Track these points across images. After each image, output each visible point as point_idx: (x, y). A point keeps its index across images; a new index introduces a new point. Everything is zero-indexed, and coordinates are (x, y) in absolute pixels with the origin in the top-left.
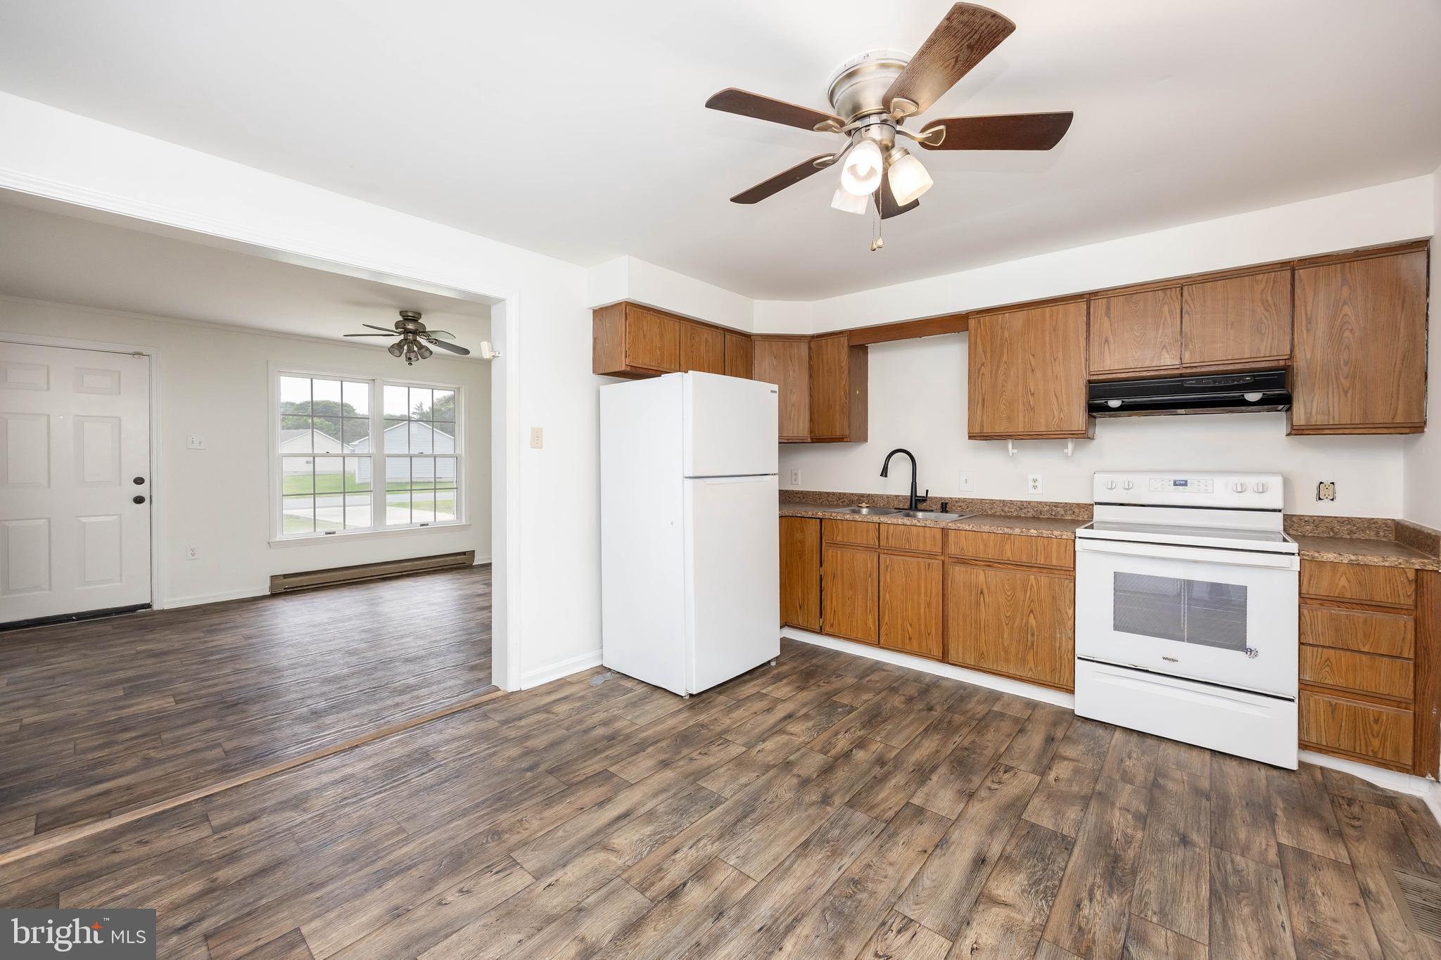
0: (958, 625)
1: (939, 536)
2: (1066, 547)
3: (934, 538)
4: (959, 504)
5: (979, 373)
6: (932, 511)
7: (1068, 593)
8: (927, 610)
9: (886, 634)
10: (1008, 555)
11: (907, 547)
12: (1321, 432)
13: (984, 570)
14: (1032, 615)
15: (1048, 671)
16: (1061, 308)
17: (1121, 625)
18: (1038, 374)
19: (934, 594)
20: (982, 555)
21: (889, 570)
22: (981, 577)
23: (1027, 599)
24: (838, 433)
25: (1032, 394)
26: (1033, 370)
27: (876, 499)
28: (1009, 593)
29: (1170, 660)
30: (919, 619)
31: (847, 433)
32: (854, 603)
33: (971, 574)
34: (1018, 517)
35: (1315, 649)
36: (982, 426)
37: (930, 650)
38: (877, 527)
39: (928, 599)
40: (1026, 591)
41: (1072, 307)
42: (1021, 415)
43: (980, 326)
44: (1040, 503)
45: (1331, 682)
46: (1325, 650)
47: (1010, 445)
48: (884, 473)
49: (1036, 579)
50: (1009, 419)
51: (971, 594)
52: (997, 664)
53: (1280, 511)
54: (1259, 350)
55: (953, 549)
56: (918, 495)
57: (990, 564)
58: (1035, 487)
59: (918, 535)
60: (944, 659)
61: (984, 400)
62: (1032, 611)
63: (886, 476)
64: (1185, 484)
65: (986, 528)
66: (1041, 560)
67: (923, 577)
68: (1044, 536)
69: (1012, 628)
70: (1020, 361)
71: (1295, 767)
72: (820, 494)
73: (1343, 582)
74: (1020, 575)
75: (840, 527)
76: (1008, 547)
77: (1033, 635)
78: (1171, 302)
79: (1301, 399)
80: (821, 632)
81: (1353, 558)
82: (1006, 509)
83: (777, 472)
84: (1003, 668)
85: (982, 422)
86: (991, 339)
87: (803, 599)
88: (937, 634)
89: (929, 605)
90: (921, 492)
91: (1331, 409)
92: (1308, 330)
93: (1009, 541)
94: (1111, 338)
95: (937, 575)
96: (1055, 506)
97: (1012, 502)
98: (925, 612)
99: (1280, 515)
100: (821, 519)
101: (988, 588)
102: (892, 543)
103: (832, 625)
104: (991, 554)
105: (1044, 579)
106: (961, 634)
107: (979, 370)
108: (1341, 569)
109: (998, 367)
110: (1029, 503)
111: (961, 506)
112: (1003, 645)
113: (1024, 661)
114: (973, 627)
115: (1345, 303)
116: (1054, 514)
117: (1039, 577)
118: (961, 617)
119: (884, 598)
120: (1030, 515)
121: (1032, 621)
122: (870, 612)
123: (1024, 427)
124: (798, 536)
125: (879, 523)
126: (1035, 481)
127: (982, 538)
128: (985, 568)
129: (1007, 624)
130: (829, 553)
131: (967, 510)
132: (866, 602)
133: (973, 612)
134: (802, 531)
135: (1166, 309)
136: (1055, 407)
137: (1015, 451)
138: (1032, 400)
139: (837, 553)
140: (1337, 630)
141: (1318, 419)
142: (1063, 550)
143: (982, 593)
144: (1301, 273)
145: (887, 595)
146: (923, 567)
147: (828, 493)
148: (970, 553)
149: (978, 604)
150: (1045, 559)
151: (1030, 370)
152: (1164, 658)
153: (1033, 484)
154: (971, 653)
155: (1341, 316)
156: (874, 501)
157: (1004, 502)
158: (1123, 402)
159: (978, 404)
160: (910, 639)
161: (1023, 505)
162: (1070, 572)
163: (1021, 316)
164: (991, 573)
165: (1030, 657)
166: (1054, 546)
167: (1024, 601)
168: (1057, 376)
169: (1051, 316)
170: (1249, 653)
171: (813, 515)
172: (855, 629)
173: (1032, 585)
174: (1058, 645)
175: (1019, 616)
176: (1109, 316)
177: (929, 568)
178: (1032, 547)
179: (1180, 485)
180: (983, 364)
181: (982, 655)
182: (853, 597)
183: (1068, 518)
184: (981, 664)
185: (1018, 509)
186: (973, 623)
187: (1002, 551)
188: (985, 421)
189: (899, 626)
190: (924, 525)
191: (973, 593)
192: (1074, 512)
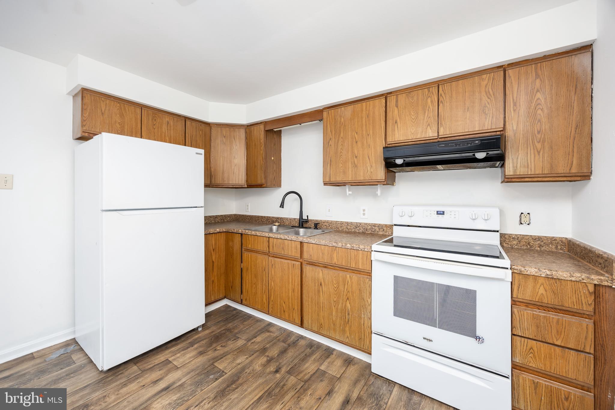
0: (308, 305)
1: (299, 247)
2: (367, 257)
3: (296, 248)
4: (325, 224)
5: (328, 145)
6: (310, 228)
7: (368, 288)
8: (293, 293)
9: (272, 308)
10: (335, 261)
11: (283, 253)
12: (523, 180)
13: (322, 270)
14: (348, 301)
15: (357, 339)
16: (371, 102)
17: (398, 312)
18: (359, 144)
19: (296, 284)
20: (321, 260)
21: (273, 267)
22: (321, 274)
23: (346, 290)
24: (259, 182)
25: (356, 157)
26: (356, 142)
28: (335, 286)
29: (428, 340)
30: (289, 299)
31: (263, 181)
32: (257, 286)
33: (315, 272)
34: (355, 233)
35: (523, 339)
36: (330, 177)
37: (294, 319)
38: (268, 239)
39: (293, 287)
40: (345, 285)
41: (377, 101)
42: (350, 170)
43: (329, 116)
44: (366, 224)
45: (534, 366)
46: (529, 340)
47: (347, 190)
49: (350, 278)
50: (344, 173)
51: (315, 286)
52: (329, 332)
53: (498, 231)
54: (484, 125)
55: (306, 256)
56: (303, 218)
57: (325, 266)
58: (364, 214)
59: (288, 244)
60: (302, 325)
61: (331, 160)
62: (348, 299)
63: (283, 207)
64: (443, 213)
66: (353, 265)
67: (291, 272)
68: (355, 249)
69: (337, 309)
70: (350, 137)
73: (542, 291)
74: (341, 274)
75: (250, 239)
76: (335, 256)
77: (349, 314)
78: (432, 96)
79: (510, 157)
80: (241, 303)
81: (548, 273)
82: (349, 227)
83: (203, 205)
84: (332, 334)
85: (330, 174)
86: (335, 123)
87: (233, 283)
88: (298, 309)
89: (294, 291)
90: (305, 217)
91: (529, 164)
92: (514, 110)
93: (335, 251)
94: (398, 121)
95: (298, 272)
96: (374, 226)
97: (351, 223)
98: (292, 295)
99: (498, 234)
100: (242, 234)
101: (324, 282)
102: (275, 250)
103: (246, 300)
104: (326, 260)
105: (355, 277)
106: (310, 311)
107: (329, 143)
108: (541, 281)
109: (338, 140)
110: (361, 224)
111: (326, 225)
112: (333, 320)
113: (344, 331)
114: (316, 307)
115: (538, 91)
116: (373, 230)
117: (352, 276)
118: (310, 299)
119: (271, 285)
120: (361, 231)
121: (348, 305)
122: (264, 292)
123: (352, 178)
124: (231, 243)
125: (269, 237)
126: (364, 210)
127: (321, 249)
129: (335, 306)
130: (245, 254)
131: (329, 227)
132: (263, 287)
133: (316, 297)
134: (233, 241)
135: (429, 100)
136: (368, 165)
137: (350, 193)
138: (356, 160)
139: (248, 255)
140: (538, 327)
141: (521, 171)
142: (365, 259)
143: (321, 284)
144: (510, 72)
145: (273, 283)
146: (290, 266)
148: (314, 259)
149: (319, 291)
150: (356, 264)
151: (355, 142)
152: (424, 339)
153: (363, 212)
154: (315, 324)
155: (535, 99)
156: (283, 222)
157: (347, 223)
158: (404, 160)
159: (328, 164)
160: (284, 311)
161: (358, 225)
162: (369, 274)
163: (350, 108)
164: (326, 271)
165: (347, 329)
166: (361, 256)
167: (344, 291)
168: (369, 145)
169: (366, 108)
170: (478, 340)
171: (237, 231)
172: (258, 303)
173: (348, 281)
174: (362, 323)
175: (341, 301)
176: (397, 107)
177: (293, 267)
178: (348, 256)
179: (440, 214)
180: (331, 139)
181: (321, 324)
182: (256, 283)
183: (381, 233)
184: (321, 331)
185: (355, 227)
186: (316, 305)
187: (332, 258)
188: (331, 174)
189: (279, 303)
190: (291, 239)
191: (317, 285)
192: (384, 230)
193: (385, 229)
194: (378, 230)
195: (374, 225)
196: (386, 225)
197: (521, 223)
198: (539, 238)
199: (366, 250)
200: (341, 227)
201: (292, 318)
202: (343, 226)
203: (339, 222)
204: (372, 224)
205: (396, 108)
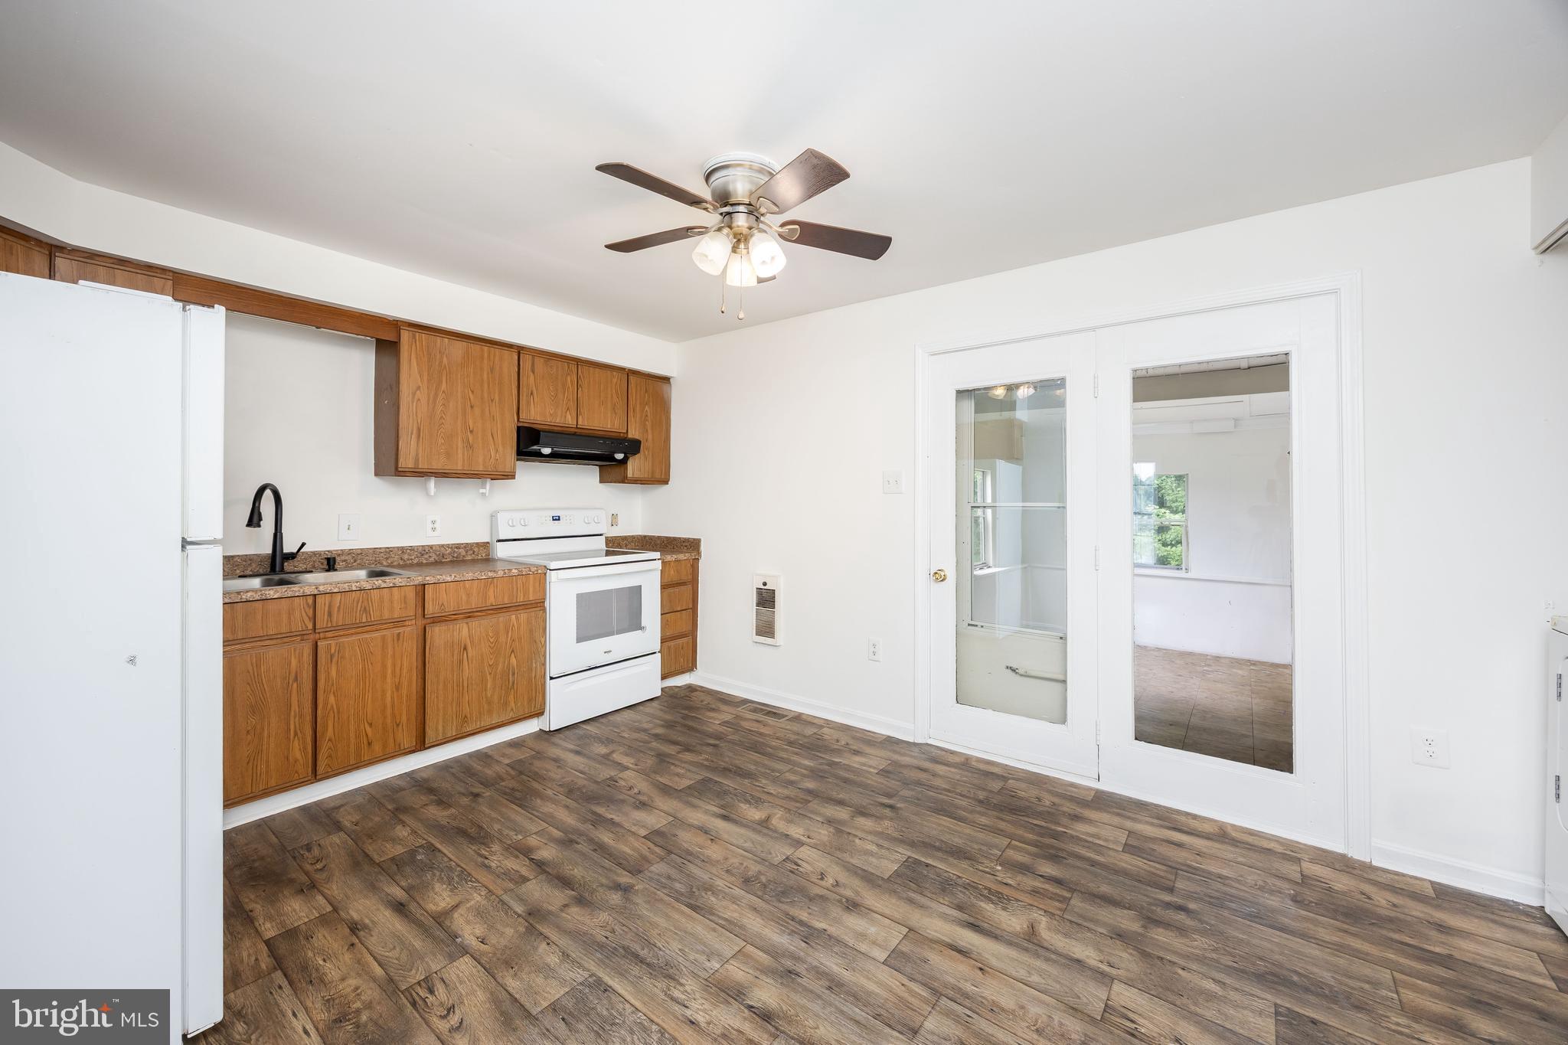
0: (437, 697)
2: (540, 582)
3: (405, 600)
4: (343, 558)
5: (413, 397)
6: (312, 572)
7: (540, 624)
8: (395, 694)
9: (330, 756)
10: (491, 600)
11: (364, 621)
13: (467, 623)
14: (513, 655)
15: (525, 704)
16: (497, 351)
17: (581, 636)
18: (477, 411)
19: (404, 672)
20: (464, 607)
21: (335, 660)
22: (464, 632)
23: (509, 639)
25: (471, 432)
26: (472, 407)
28: (492, 640)
29: (609, 652)
30: (383, 711)
32: (261, 734)
33: (453, 631)
34: (420, 564)
36: (417, 460)
37: (400, 745)
38: (311, 601)
39: (397, 680)
40: (508, 633)
41: (506, 353)
42: (460, 451)
43: (415, 342)
44: (443, 546)
45: (669, 634)
46: (670, 615)
47: (432, 484)
48: (255, 520)
49: (517, 618)
50: (448, 455)
51: (453, 655)
52: (481, 721)
53: (601, 535)
54: (613, 425)
55: (431, 609)
56: (284, 552)
57: (469, 615)
58: (434, 529)
59: (381, 600)
60: (420, 745)
61: (419, 430)
62: (513, 651)
64: (559, 519)
65: (469, 576)
66: (521, 598)
67: (390, 653)
69: (495, 676)
70: (459, 394)
71: (659, 694)
73: (672, 572)
74: (502, 618)
76: (491, 593)
77: (514, 674)
78: (572, 375)
81: (675, 557)
82: (406, 557)
84: (487, 721)
85: (417, 455)
86: (429, 361)
88: (408, 720)
89: (398, 688)
91: (642, 467)
93: (492, 585)
94: (534, 392)
95: (411, 647)
96: (456, 548)
97: (412, 548)
98: (392, 698)
99: (603, 538)
101: (471, 641)
102: (338, 619)
104: (475, 603)
105: (523, 616)
106: (442, 706)
107: (414, 394)
108: (672, 565)
109: (436, 395)
110: (431, 547)
111: (344, 561)
112: (486, 697)
113: (506, 704)
114: (455, 692)
115: (646, 404)
116: (455, 555)
117: (518, 615)
118: (441, 686)
119: (326, 703)
120: (432, 559)
121: (513, 660)
122: (296, 734)
123: (463, 465)
125: (315, 595)
126: (434, 522)
127: (465, 587)
128: (466, 620)
129: (490, 674)
132: (288, 724)
133: (455, 675)
135: (569, 379)
136: (492, 448)
137: (433, 489)
138: (470, 437)
140: (670, 601)
141: (637, 475)
142: (537, 584)
143: (465, 649)
144: (631, 378)
145: (332, 699)
146: (389, 641)
148: (451, 607)
149: (461, 662)
150: (524, 596)
151: (469, 404)
152: (606, 652)
153: (432, 526)
154: (452, 722)
155: (645, 411)
157: (403, 550)
158: (552, 450)
159: (412, 434)
160: (369, 744)
161: (424, 550)
162: (541, 604)
163: (459, 347)
164: (474, 623)
165: (511, 698)
166: (531, 583)
167: (506, 644)
168: (493, 417)
169: (489, 356)
170: (643, 629)
172: (264, 776)
173: (513, 625)
174: (534, 675)
175: (501, 660)
176: (533, 372)
177: (398, 639)
178: (512, 586)
179: (556, 520)
180: (419, 388)
181: (466, 716)
182: (258, 727)
183: (469, 558)
184: (464, 730)
185: (419, 555)
186: (455, 688)
187: (486, 597)
188: (420, 455)
189: (352, 735)
190: (391, 585)
191: (456, 652)
192: (474, 552)
193: (476, 550)
194: (464, 553)
195: (458, 546)
196: (477, 544)
197: (613, 526)
198: (625, 538)
199: (540, 571)
200: (387, 558)
201: (393, 745)
202: (393, 556)
203: (380, 548)
204: (453, 544)
205: (532, 374)
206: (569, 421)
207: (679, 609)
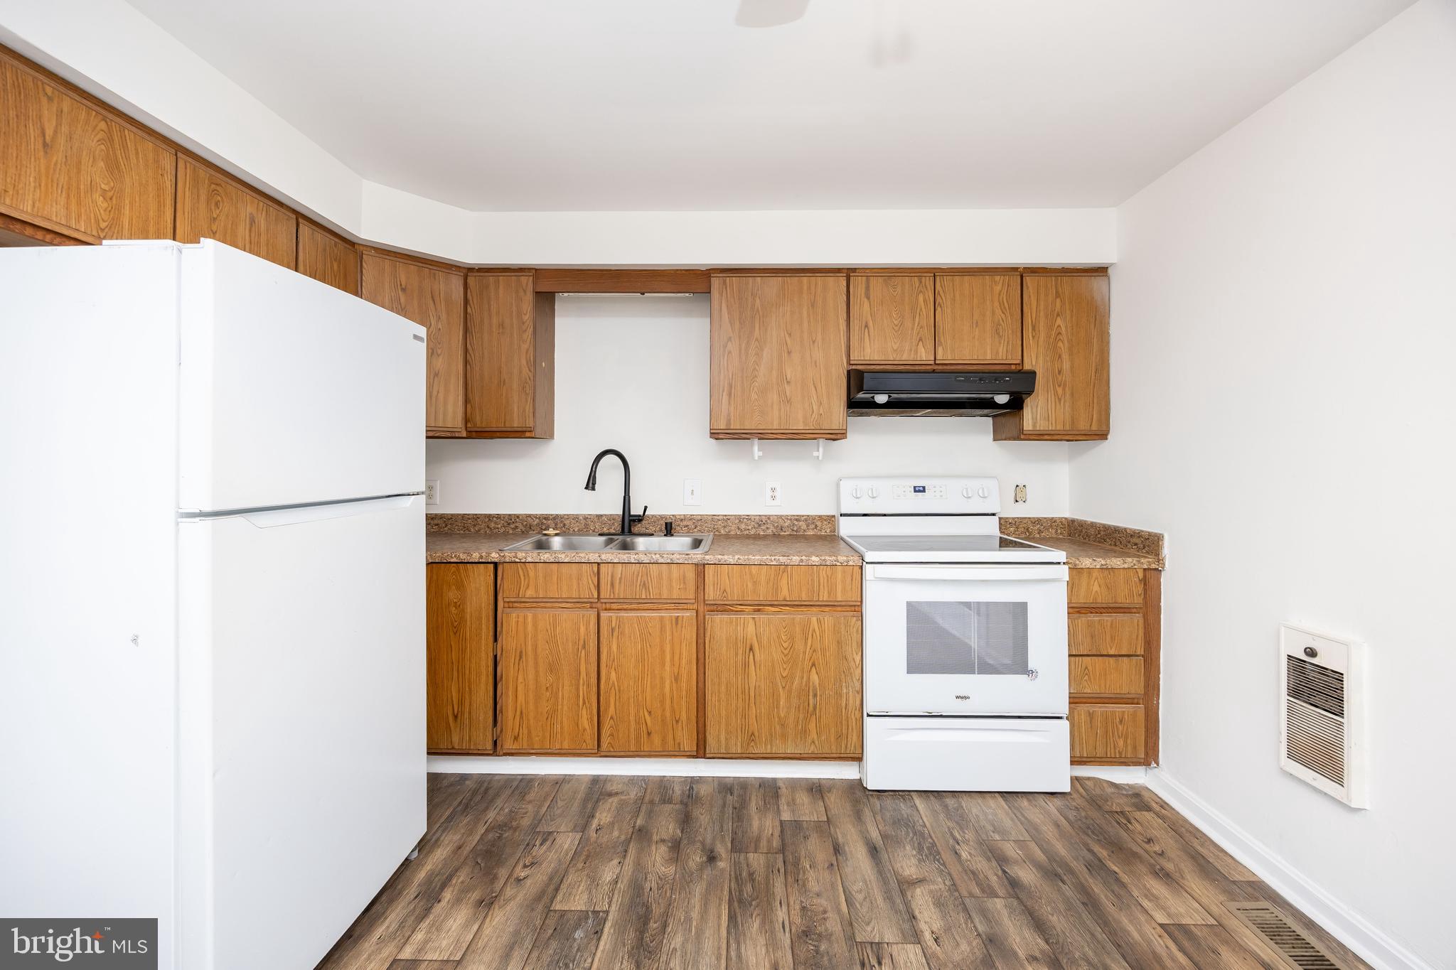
0: (719, 701)
1: (691, 575)
2: (852, 576)
3: (683, 579)
4: (685, 523)
5: (724, 351)
6: (652, 535)
7: (855, 634)
8: (674, 685)
9: (611, 735)
10: (784, 593)
11: (644, 597)
12: (1042, 437)
13: (753, 618)
14: (814, 669)
15: (833, 740)
16: (819, 280)
17: (916, 666)
18: (796, 357)
19: (684, 661)
20: (750, 597)
21: (615, 634)
22: (751, 628)
23: (808, 648)
24: (516, 424)
25: (789, 382)
26: (789, 353)
27: (567, 522)
28: (785, 645)
29: (962, 698)
30: (662, 702)
31: (530, 423)
32: (557, 693)
33: (737, 625)
34: (757, 537)
35: (1077, 658)
36: (726, 421)
37: (679, 744)
38: (596, 569)
39: (676, 671)
40: (806, 639)
41: (831, 280)
42: (776, 407)
43: (726, 288)
44: (781, 517)
45: (1089, 691)
46: (1084, 658)
47: (756, 448)
48: (591, 484)
49: (819, 621)
50: (761, 412)
51: (736, 654)
52: (771, 745)
53: (994, 515)
54: (997, 353)
55: (711, 594)
56: (632, 513)
57: (758, 608)
58: (773, 498)
59: (660, 576)
60: (701, 751)
61: (731, 386)
62: (813, 665)
63: (593, 489)
64: (923, 490)
65: (756, 558)
66: (824, 596)
67: (669, 638)
68: (828, 563)
69: (790, 691)
70: (774, 340)
71: (1066, 788)
72: (476, 517)
73: (1096, 588)
74: (799, 617)
75: (532, 574)
76: (783, 584)
77: (815, 695)
78: (926, 291)
79: (1029, 404)
80: (496, 750)
81: (1103, 562)
82: (743, 526)
83: (423, 489)
84: (779, 748)
85: (729, 414)
86: (740, 307)
87: (461, 703)
88: (688, 719)
89: (677, 678)
90: (636, 510)
91: (1050, 415)
92: (1033, 337)
93: (785, 574)
94: (871, 324)
95: (690, 634)
96: (796, 520)
97: (749, 518)
98: (671, 690)
99: (996, 519)
100: (496, 565)
101: (759, 643)
102: (620, 591)
103: (516, 738)
104: (763, 594)
105: (828, 620)
106: (724, 713)
107: (725, 346)
108: (1095, 574)
109: (749, 344)
110: (769, 517)
111: (687, 526)
112: (779, 717)
113: (805, 732)
114: (740, 700)
115: (1058, 315)
116: (795, 529)
117: (822, 618)
118: (723, 688)
119: (608, 678)
120: (769, 532)
121: (815, 677)
122: (584, 703)
123: (780, 424)
124: (452, 595)
125: (599, 564)
126: (773, 490)
127: (751, 573)
128: (754, 615)
129: (783, 688)
130: (512, 620)
131: (695, 530)
132: (578, 689)
133: (740, 678)
134: (460, 586)
135: (921, 298)
136: (814, 401)
137: (761, 454)
138: (788, 388)
139: (525, 618)
140: (1092, 637)
141: (1042, 426)
142: (849, 580)
143: (751, 649)
144: (1028, 280)
145: (613, 675)
146: (668, 623)
147: (489, 517)
148: (735, 595)
149: (746, 665)
150: (829, 594)
151: (786, 350)
152: (957, 697)
153: (772, 494)
154: (737, 737)
155: (1056, 326)
156: (564, 525)
157: (740, 519)
159: (723, 391)
160: (649, 734)
161: (762, 521)
162: (856, 608)
163: (775, 282)
164: (763, 620)
165: (812, 726)
166: (839, 576)
167: (805, 653)
168: (816, 363)
169: (809, 288)
170: (1031, 675)
171: (481, 557)
172: (559, 736)
173: (814, 630)
174: (844, 705)
175: (798, 674)
176: (868, 298)
177: (677, 624)
178: (813, 580)
179: (919, 491)
180: (730, 339)
181: (753, 734)
182: (555, 685)
183: (811, 533)
184: (751, 750)
185: (756, 526)
186: (740, 695)
187: (777, 589)
188: (732, 414)
189: (632, 718)
190: (669, 561)
191: (740, 652)
192: (816, 527)
193: (819, 524)
194: (804, 527)
195: (798, 518)
196: (820, 516)
197: (1017, 501)
198: (1038, 521)
199: (851, 563)
200: (724, 527)
201: (672, 742)
202: (731, 524)
203: (718, 516)
204: (792, 516)
205: (866, 300)
206: (923, 355)
207: (1112, 652)
